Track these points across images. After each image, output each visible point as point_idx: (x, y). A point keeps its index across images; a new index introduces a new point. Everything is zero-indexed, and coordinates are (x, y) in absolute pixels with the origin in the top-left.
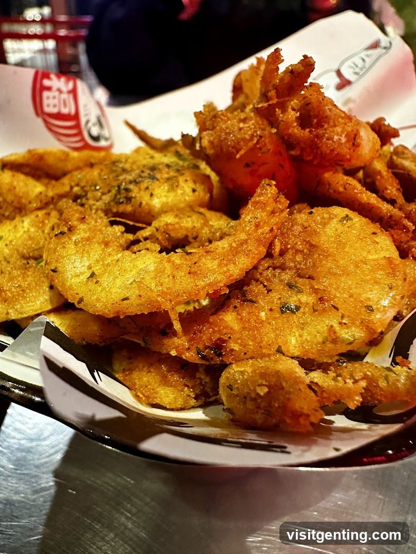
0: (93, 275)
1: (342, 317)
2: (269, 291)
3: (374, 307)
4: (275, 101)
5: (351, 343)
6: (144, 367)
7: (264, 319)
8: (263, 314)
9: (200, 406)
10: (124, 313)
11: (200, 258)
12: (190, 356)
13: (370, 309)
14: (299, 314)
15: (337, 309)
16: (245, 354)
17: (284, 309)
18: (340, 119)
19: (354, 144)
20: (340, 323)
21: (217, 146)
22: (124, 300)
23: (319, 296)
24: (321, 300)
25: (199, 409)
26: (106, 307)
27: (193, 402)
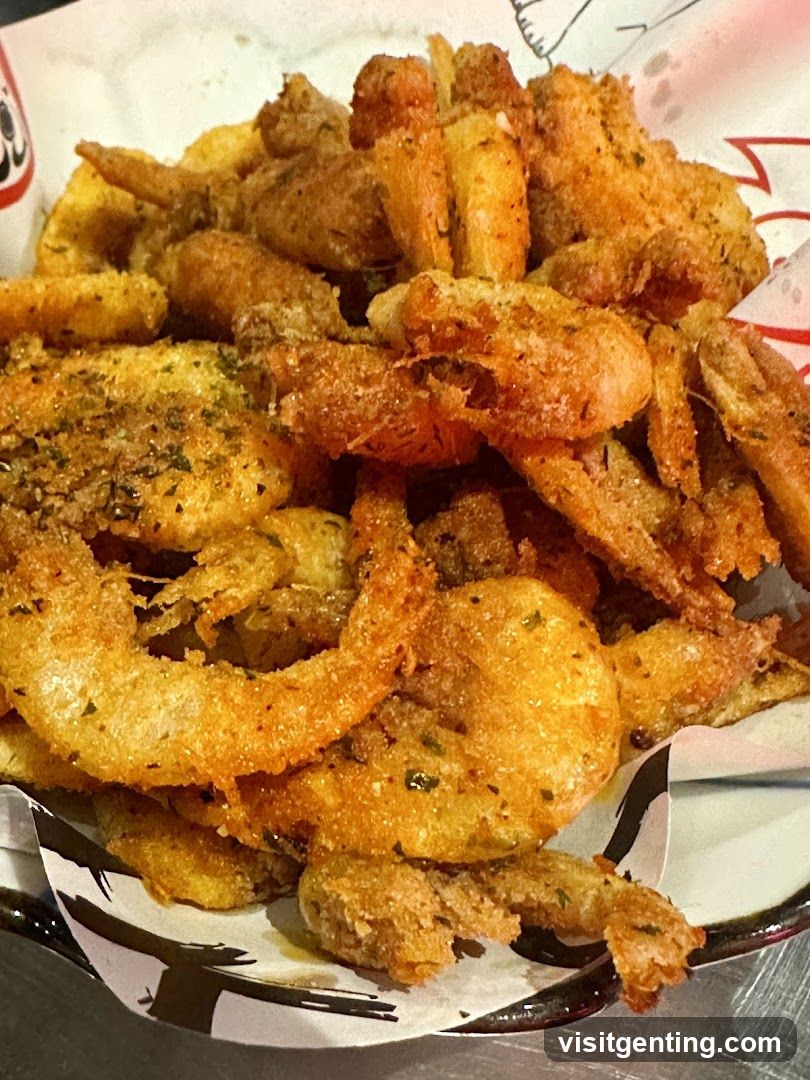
0: (91, 709)
1: (504, 805)
2: (392, 741)
3: (555, 792)
4: (427, 356)
5: (512, 848)
6: (163, 835)
7: (378, 794)
8: (377, 786)
9: (264, 902)
10: (149, 784)
11: (275, 698)
12: (250, 838)
13: (547, 796)
14: (436, 793)
15: (495, 790)
16: (344, 847)
17: (411, 780)
18: (559, 365)
19: (583, 416)
20: (499, 815)
21: (311, 423)
22: (150, 767)
23: (471, 766)
24: (472, 773)
25: (259, 906)
26: (119, 773)
27: (250, 897)
